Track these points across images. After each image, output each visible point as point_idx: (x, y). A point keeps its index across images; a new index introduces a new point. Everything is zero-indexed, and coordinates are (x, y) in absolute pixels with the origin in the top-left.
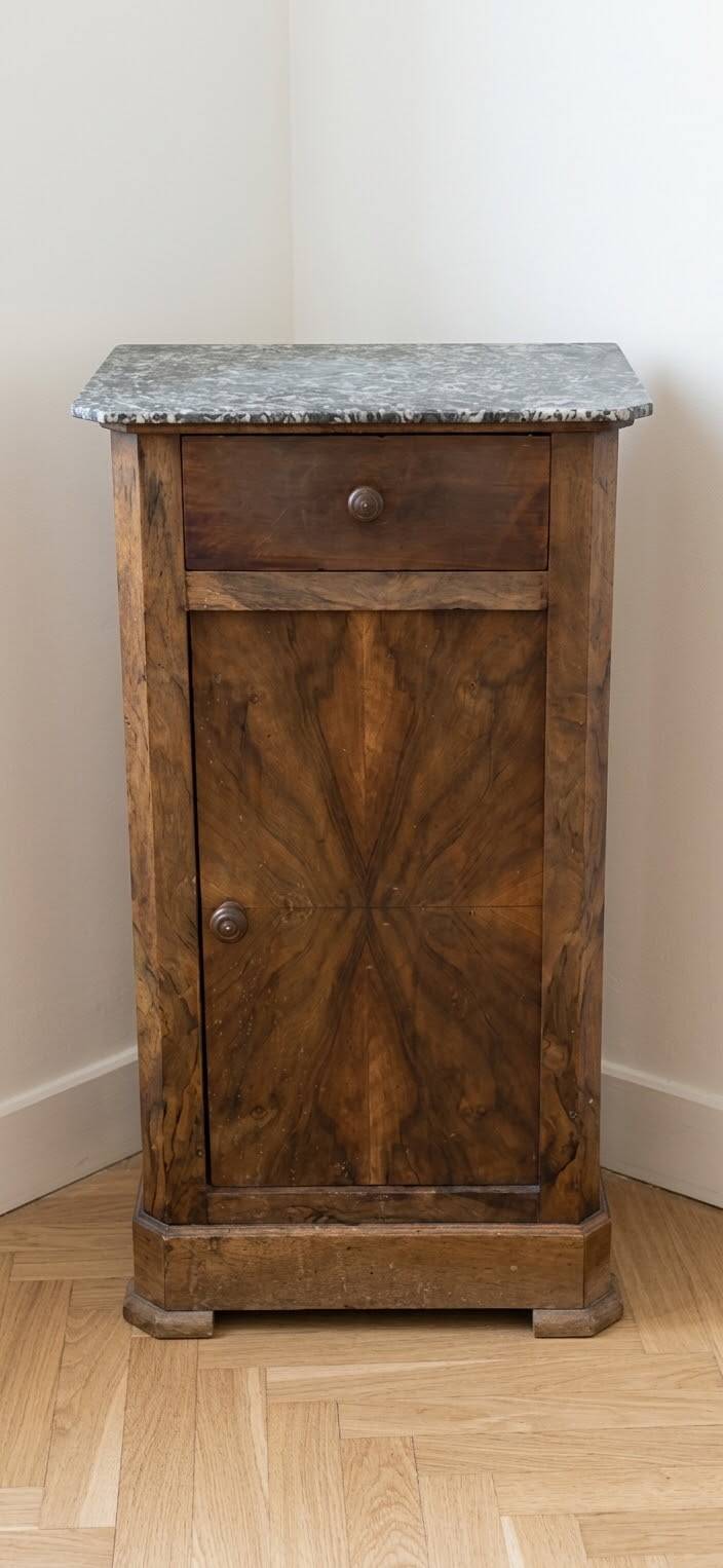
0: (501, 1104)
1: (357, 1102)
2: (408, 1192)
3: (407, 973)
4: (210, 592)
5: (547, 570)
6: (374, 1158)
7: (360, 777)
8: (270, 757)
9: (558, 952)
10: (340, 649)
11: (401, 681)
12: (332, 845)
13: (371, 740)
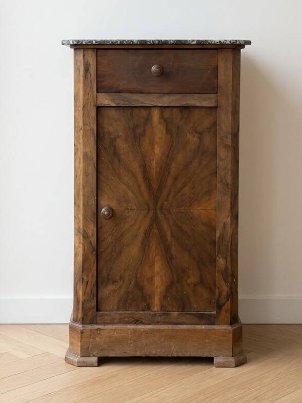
0: (202, 281)
1: (151, 280)
2: (169, 313)
3: (169, 233)
4: (105, 100)
5: (217, 93)
6: (156, 301)
7: (154, 163)
8: (123, 157)
9: (222, 225)
10: (148, 120)
11: (168, 131)
12: (143, 188)
13: (157, 150)
